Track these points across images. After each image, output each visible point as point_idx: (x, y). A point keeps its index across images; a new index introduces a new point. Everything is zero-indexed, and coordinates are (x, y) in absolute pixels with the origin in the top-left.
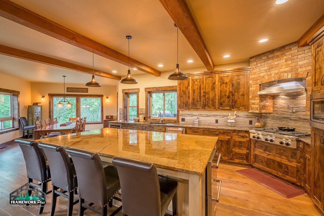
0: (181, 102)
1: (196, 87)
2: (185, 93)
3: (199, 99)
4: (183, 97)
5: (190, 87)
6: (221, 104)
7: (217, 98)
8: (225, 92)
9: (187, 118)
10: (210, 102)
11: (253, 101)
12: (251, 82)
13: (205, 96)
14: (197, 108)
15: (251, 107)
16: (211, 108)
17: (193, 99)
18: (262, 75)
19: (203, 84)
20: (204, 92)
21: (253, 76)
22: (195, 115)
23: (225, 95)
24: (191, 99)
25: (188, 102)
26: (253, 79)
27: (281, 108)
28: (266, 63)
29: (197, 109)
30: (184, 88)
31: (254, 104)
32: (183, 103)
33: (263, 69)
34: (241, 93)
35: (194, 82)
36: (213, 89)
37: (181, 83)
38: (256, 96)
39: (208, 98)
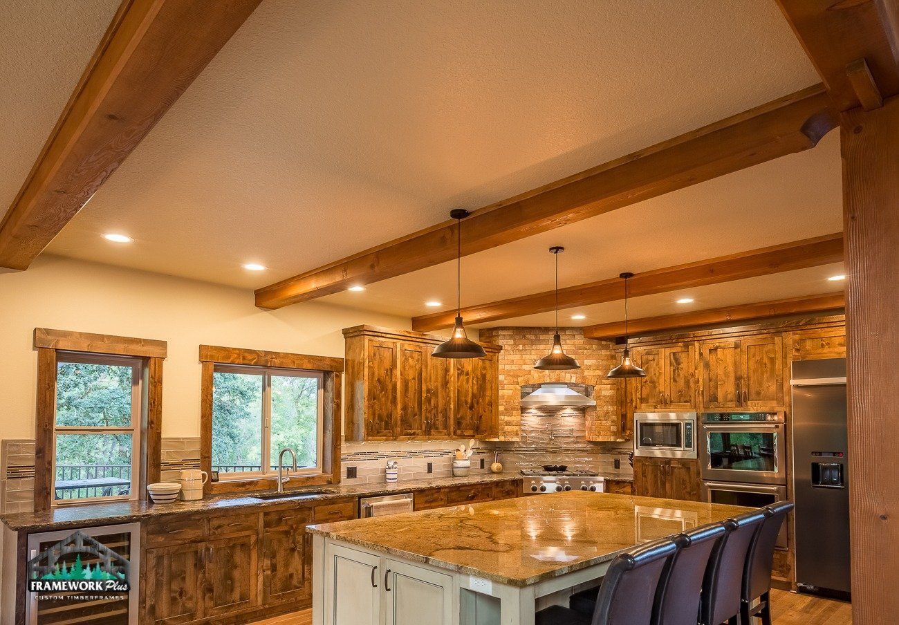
0: (374, 414)
1: (411, 374)
2: (384, 388)
3: (416, 409)
4: (379, 400)
5: (398, 372)
6: (458, 424)
7: (452, 406)
8: (466, 396)
9: (363, 467)
10: (440, 415)
11: (507, 418)
12: (501, 377)
13: (429, 400)
14: (414, 434)
15: (503, 429)
16: (441, 432)
17: (405, 408)
18: (526, 367)
19: (426, 367)
20: (428, 391)
21: (507, 367)
22: (383, 456)
23: (466, 403)
24: (399, 406)
25: (391, 415)
26: (508, 373)
27: (531, 432)
28: (534, 347)
29: (412, 436)
30: (383, 372)
31: (508, 423)
32: (380, 418)
33: (528, 357)
34: (487, 399)
35: (406, 359)
36: (446, 383)
37: (375, 354)
38: (514, 409)
39: (436, 407)
